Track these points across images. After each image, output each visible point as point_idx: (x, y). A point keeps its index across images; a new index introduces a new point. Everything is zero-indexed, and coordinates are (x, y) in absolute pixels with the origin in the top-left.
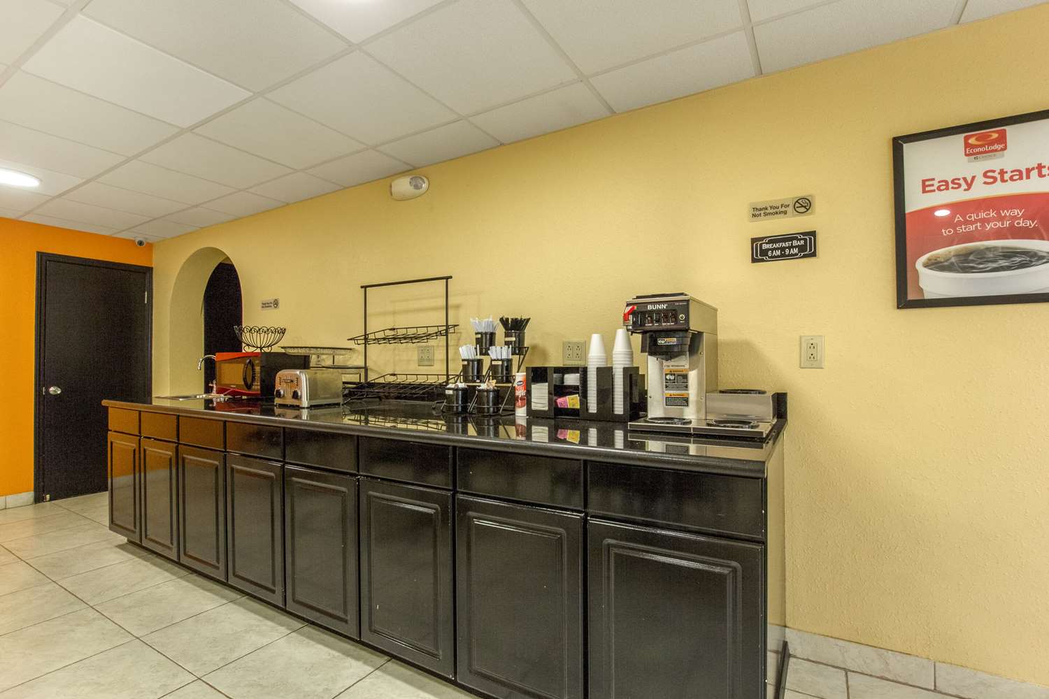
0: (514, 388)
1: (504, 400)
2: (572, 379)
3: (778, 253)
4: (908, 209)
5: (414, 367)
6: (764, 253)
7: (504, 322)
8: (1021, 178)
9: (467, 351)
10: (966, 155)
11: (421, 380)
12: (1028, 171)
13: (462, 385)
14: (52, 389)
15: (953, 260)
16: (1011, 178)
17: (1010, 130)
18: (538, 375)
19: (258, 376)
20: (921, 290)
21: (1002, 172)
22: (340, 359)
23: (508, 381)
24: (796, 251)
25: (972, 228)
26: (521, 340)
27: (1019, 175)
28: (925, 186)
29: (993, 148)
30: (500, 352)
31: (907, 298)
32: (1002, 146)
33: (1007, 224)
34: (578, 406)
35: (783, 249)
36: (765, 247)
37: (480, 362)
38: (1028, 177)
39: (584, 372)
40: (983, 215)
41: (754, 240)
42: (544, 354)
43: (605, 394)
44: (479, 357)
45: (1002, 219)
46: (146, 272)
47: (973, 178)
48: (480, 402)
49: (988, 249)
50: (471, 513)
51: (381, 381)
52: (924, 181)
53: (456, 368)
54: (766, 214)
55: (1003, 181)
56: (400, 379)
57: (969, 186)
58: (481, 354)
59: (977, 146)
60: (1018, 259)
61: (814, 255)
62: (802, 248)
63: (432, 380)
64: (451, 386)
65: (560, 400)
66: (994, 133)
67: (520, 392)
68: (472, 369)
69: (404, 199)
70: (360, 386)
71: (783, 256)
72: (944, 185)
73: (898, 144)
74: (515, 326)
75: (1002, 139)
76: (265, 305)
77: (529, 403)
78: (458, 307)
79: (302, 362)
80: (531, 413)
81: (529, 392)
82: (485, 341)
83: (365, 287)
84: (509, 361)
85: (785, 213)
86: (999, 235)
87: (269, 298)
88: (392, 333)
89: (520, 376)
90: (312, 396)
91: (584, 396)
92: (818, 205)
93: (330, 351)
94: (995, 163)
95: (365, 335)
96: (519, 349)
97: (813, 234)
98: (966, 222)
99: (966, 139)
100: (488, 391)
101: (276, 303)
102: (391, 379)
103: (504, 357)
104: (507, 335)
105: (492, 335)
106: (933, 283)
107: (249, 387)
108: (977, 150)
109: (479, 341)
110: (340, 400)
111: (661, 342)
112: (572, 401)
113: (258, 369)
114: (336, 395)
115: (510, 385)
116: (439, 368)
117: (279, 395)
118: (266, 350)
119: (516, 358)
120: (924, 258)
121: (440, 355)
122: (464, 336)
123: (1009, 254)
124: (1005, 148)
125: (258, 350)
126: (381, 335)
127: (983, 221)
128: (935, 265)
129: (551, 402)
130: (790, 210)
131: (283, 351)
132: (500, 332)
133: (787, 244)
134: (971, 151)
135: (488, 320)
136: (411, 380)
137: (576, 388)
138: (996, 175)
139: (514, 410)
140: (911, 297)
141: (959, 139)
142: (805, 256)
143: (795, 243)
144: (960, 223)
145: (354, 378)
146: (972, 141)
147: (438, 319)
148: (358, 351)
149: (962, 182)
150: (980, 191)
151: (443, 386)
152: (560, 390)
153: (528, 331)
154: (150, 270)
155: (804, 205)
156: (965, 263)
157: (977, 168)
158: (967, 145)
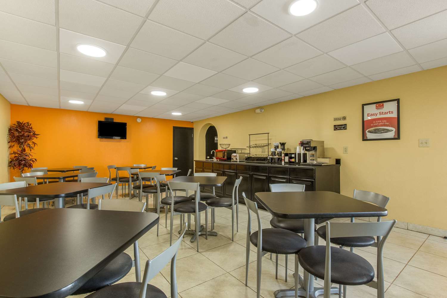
0: (282, 158)
1: (280, 160)
2: (293, 156)
3: (339, 128)
4: (365, 120)
5: (261, 153)
6: (336, 128)
7: (280, 143)
8: (386, 114)
9: (272, 150)
10: (376, 109)
11: (262, 156)
12: (388, 112)
13: (271, 157)
14: (176, 158)
15: (373, 131)
16: (384, 114)
17: (385, 104)
18: (286, 155)
19: (226, 155)
20: (367, 137)
21: (383, 113)
22: (243, 151)
23: (281, 156)
24: (343, 128)
25: (377, 124)
26: (284, 147)
27: (386, 113)
28: (368, 115)
29: (381, 107)
30: (279, 150)
31: (365, 139)
32: (382, 107)
33: (383, 123)
34: (294, 161)
35: (340, 128)
36: (337, 127)
37: (275, 152)
38: (387, 114)
39: (295, 154)
40: (379, 121)
41: (334, 126)
42: (290, 150)
43: (300, 160)
44: (275, 151)
45: (382, 122)
46: (192, 129)
47: (377, 114)
48: (275, 160)
49: (380, 129)
50: (271, 178)
51: (253, 156)
52: (368, 114)
53: (270, 153)
54: (337, 120)
55: (383, 114)
56: (258, 156)
57: (376, 115)
58: (276, 150)
59: (378, 107)
60: (385, 131)
61: (346, 129)
62: (344, 128)
63: (265, 156)
64: (269, 157)
65: (291, 160)
66: (381, 104)
67: (283, 158)
68: (274, 154)
69: (258, 113)
70: (249, 157)
71: (340, 129)
72: (372, 115)
73: (363, 105)
74: (283, 144)
75: (383, 106)
76: (224, 138)
77: (284, 161)
78: (271, 139)
79: (235, 152)
80: (285, 162)
81: (284, 158)
82: (276, 147)
83: (250, 135)
84: (281, 152)
85: (341, 120)
86: (382, 126)
87: (225, 136)
88: (256, 145)
89: (283, 155)
90: (240, 159)
91: (295, 159)
92: (347, 118)
93: (240, 149)
94: (381, 111)
95: (250, 146)
96: (284, 149)
97: (346, 124)
98: (376, 123)
99: (376, 105)
100: (276, 158)
101: (227, 138)
102: (255, 156)
103: (280, 151)
104: (281, 146)
105: (278, 146)
106: (369, 136)
107: (224, 158)
108: (378, 108)
109: (275, 148)
110: (245, 160)
111: (306, 148)
112: (293, 160)
113: (226, 153)
114: (244, 159)
115: (281, 157)
116: (267, 153)
117: (232, 159)
118: (226, 149)
119: (283, 151)
120: (367, 130)
121: (267, 150)
122: (272, 146)
123: (384, 130)
124: (383, 108)
125: (225, 149)
126: (253, 146)
127: (379, 123)
128: (369, 132)
129: (289, 161)
130: (342, 119)
131: (231, 149)
132: (280, 145)
133: (341, 127)
134: (377, 108)
135: (277, 143)
136: (260, 156)
137: (294, 157)
138: (381, 113)
139: (282, 163)
140: (365, 138)
141: (375, 105)
142: (344, 129)
143: (343, 126)
144: (374, 123)
145: (246, 156)
146: (377, 106)
147: (266, 142)
148: (247, 149)
149: (375, 114)
150: (379, 116)
151: (267, 158)
152: (291, 158)
153: (286, 145)
154: (193, 128)
155: (344, 118)
156: (375, 132)
157: (378, 111)
158: (376, 106)
